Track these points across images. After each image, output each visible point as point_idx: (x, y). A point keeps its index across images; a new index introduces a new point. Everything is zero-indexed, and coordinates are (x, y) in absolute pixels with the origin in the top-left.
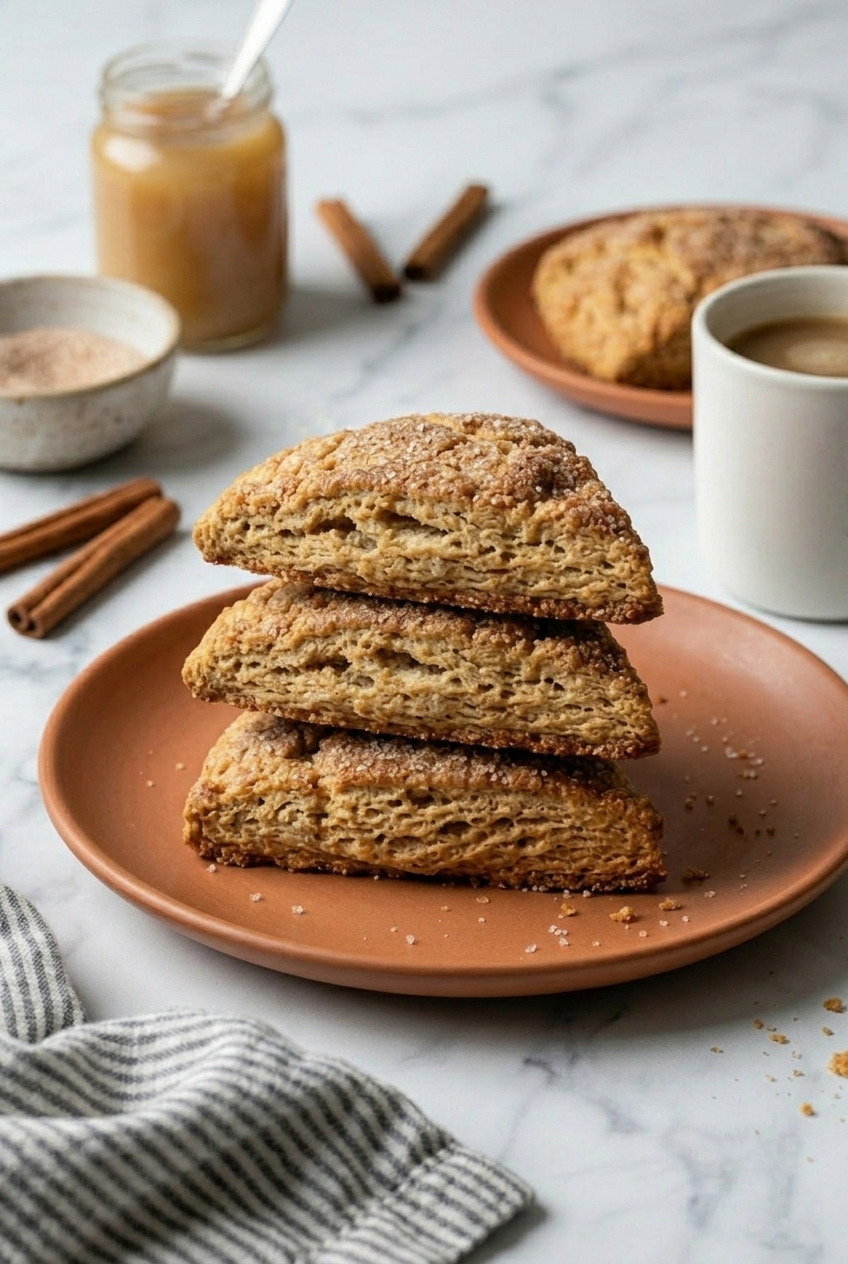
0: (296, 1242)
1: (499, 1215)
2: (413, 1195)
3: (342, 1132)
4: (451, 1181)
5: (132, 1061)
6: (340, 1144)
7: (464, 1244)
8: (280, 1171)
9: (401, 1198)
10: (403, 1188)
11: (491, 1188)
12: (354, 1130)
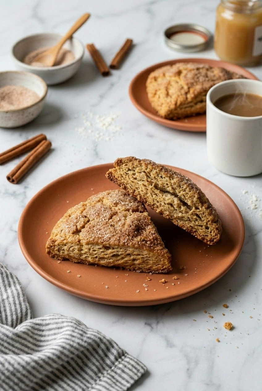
0: (85, 385)
1: (138, 376)
2: (116, 370)
3: (97, 353)
4: (125, 366)
5: (43, 331)
6: (97, 356)
7: (129, 385)
8: (81, 364)
9: (113, 371)
10: (113, 368)
11: (136, 368)
12: (100, 352)
